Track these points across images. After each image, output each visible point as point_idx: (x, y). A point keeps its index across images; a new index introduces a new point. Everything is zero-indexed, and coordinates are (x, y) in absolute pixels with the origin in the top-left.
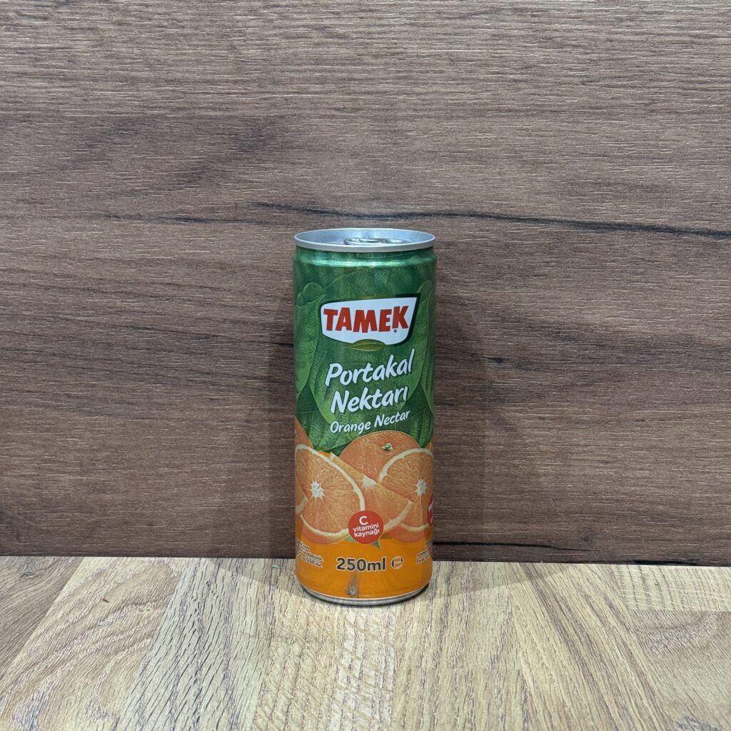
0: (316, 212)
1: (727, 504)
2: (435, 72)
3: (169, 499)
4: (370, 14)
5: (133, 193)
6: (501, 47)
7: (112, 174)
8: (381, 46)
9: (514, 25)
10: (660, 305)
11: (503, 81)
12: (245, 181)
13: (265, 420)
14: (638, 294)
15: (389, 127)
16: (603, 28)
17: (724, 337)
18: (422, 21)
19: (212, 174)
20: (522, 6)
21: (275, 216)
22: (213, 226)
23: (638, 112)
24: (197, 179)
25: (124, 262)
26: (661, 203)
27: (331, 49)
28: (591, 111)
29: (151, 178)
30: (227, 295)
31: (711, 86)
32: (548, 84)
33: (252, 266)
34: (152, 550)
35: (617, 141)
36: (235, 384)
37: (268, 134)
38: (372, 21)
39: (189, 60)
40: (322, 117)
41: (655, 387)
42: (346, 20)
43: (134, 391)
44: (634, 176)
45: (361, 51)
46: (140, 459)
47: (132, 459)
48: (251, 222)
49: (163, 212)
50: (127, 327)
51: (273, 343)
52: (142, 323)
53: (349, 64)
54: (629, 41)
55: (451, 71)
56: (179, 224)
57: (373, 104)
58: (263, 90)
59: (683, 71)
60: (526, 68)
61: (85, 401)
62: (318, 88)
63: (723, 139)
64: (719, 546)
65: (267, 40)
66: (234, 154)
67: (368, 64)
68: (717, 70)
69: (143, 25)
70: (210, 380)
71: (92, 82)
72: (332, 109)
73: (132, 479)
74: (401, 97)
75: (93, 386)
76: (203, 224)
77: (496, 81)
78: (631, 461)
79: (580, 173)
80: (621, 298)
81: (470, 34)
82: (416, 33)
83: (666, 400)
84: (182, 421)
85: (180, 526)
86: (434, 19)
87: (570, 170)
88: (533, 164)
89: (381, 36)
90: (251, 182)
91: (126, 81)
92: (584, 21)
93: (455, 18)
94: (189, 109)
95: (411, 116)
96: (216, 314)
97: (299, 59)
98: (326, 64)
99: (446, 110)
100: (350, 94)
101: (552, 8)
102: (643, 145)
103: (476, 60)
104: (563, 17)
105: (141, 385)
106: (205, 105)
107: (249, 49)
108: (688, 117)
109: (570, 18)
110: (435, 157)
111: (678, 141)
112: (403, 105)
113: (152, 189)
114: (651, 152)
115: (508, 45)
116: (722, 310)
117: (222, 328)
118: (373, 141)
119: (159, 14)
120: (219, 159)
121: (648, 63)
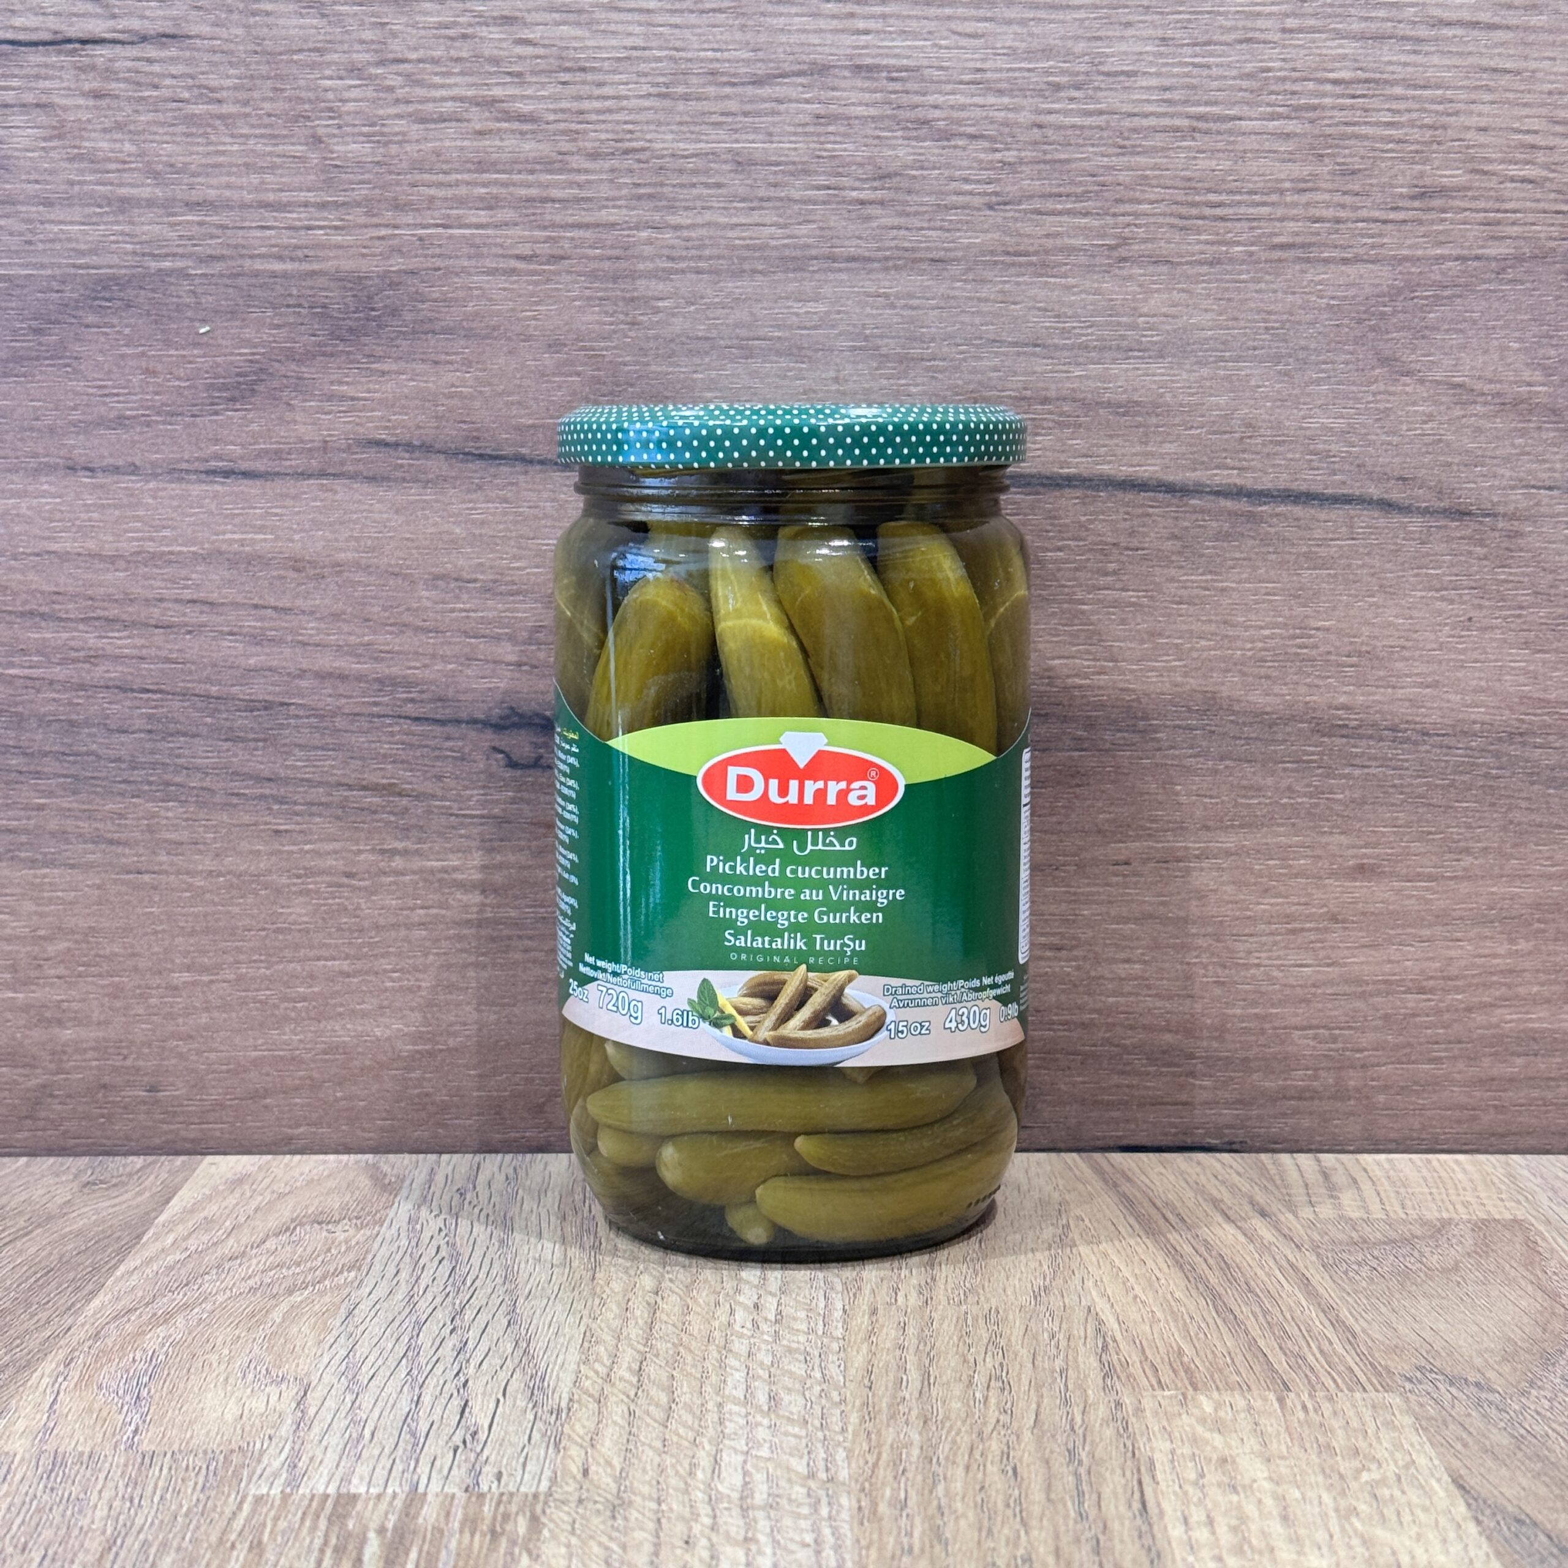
0: (481, 456)
1: (1296, 1028)
2: (707, 185)
3: (191, 1037)
4: (579, 76)
5: (121, 421)
6: (832, 138)
7: (79, 386)
8: (603, 136)
9: (855, 96)
10: (1152, 634)
11: (838, 203)
12: (343, 398)
13: (385, 873)
14: (1109, 613)
15: (623, 290)
16: (1025, 102)
17: (1276, 695)
18: (681, 90)
19: (276, 384)
20: (869, 61)
21: (402, 466)
22: (279, 486)
23: (1097, 260)
24: (248, 394)
25: (101, 557)
26: (1146, 435)
27: (506, 143)
28: (1008, 259)
29: (156, 393)
30: (308, 622)
31: (1231, 211)
32: (924, 209)
33: (358, 565)
34: (158, 1141)
35: (1058, 316)
36: (323, 800)
37: (386, 306)
38: (586, 90)
39: (231, 165)
40: (492, 272)
41: (1146, 797)
42: (534, 87)
43: (121, 816)
44: (1093, 384)
45: (565, 146)
46: (134, 955)
47: (116, 955)
48: (353, 476)
49: (182, 460)
50: (108, 687)
51: (400, 717)
52: (139, 680)
53: (541, 171)
54: (1073, 126)
55: (737, 184)
56: (212, 482)
57: (590, 247)
58: (375, 220)
59: (1179, 184)
60: (882, 177)
61: (24, 838)
62: (483, 216)
63: (1259, 312)
64: (1284, 1115)
65: (383, 125)
66: (318, 344)
67: (579, 171)
68: (1243, 180)
69: (142, 98)
70: (275, 792)
71: (41, 208)
72: (511, 256)
73: (115, 997)
74: (644, 234)
75: (40, 808)
76: (258, 483)
77: (824, 203)
78: (1105, 945)
79: (990, 379)
80: (1076, 621)
81: (774, 113)
82: (670, 111)
83: (1169, 822)
84: (218, 876)
85: (213, 1091)
86: (704, 85)
87: (970, 372)
88: (901, 362)
89: (601, 118)
90: (353, 399)
91: (109, 205)
92: (990, 89)
93: (743, 84)
94: (232, 258)
95: (664, 270)
96: (285, 659)
97: (447, 162)
98: (498, 172)
99: (731, 258)
100: (545, 228)
101: (926, 63)
102: (1109, 324)
103: (786, 164)
104: (949, 82)
105: (135, 805)
106: (263, 250)
107: (347, 144)
108: (1192, 271)
109: (961, 83)
110: (712, 348)
111: (1174, 317)
112: (648, 250)
113: (158, 414)
114: (1123, 337)
115: (846, 135)
116: (1271, 643)
117: (297, 687)
118: (590, 318)
119: (174, 77)
120: (291, 356)
121: (1112, 168)
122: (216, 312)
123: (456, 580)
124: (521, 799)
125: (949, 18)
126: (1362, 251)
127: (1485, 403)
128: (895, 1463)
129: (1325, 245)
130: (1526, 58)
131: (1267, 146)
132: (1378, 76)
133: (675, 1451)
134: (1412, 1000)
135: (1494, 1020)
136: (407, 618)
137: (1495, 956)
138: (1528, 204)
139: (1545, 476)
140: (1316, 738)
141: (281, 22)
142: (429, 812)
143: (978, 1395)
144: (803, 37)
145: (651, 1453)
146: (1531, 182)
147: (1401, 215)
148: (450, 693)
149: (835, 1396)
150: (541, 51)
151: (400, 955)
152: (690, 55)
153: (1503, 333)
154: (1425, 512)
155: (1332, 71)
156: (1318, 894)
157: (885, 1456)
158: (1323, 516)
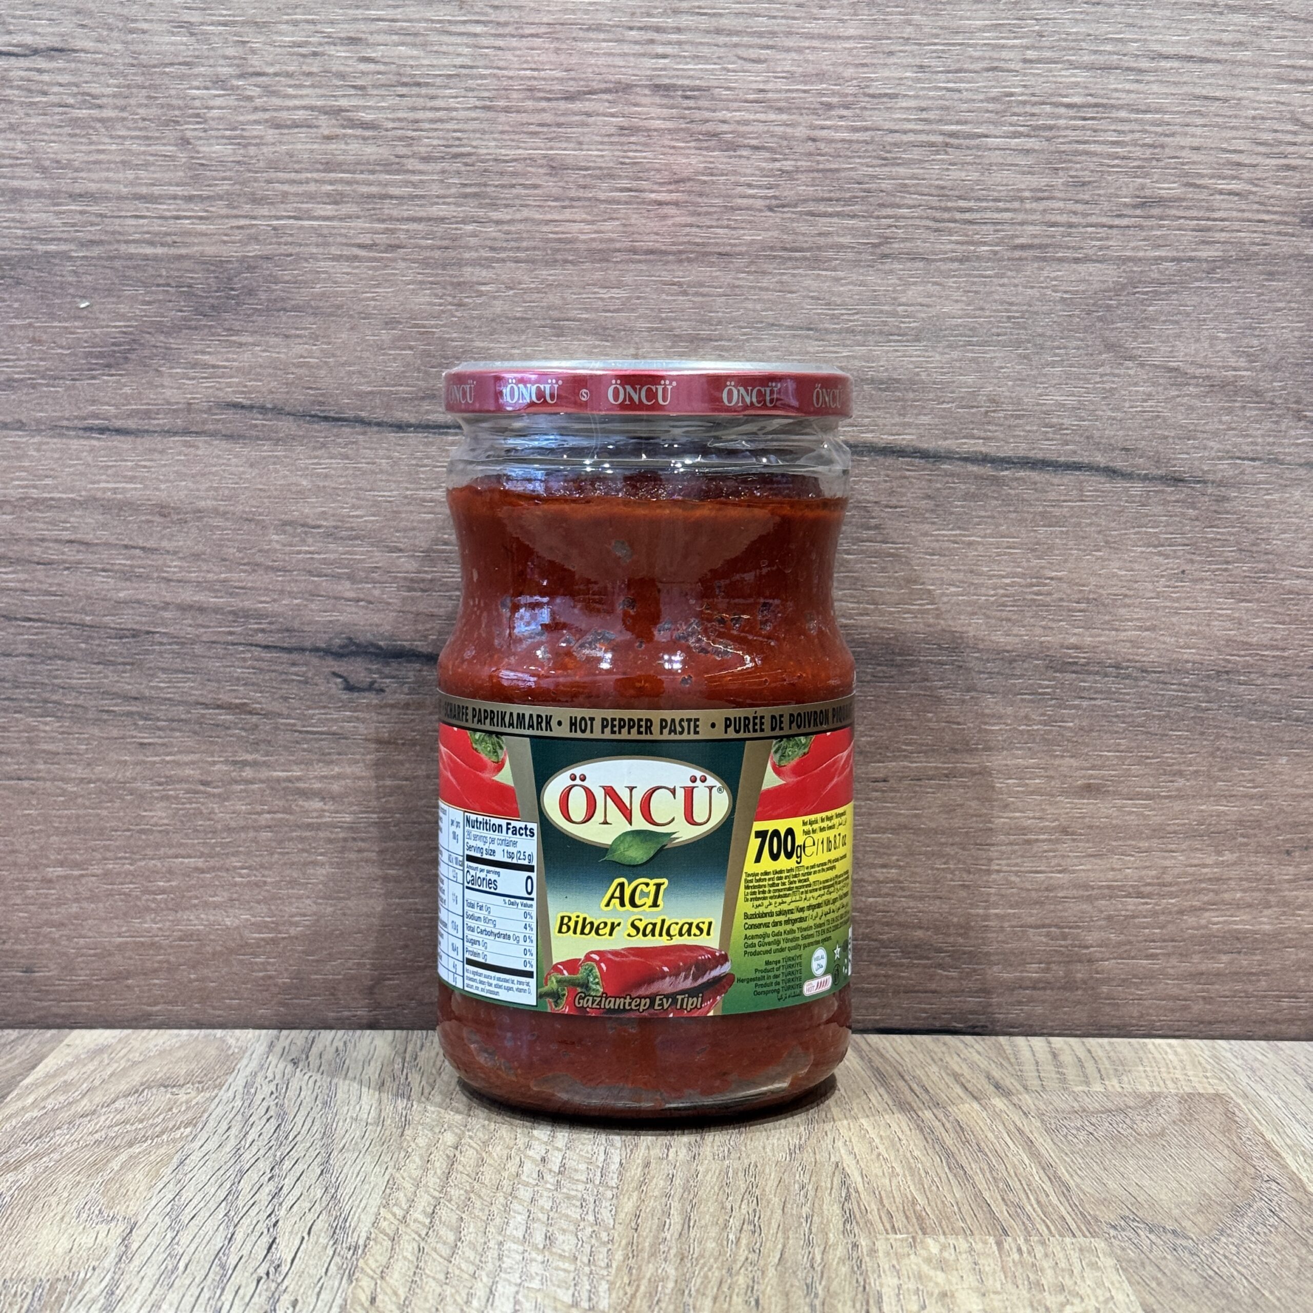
0: (326, 419)
1: (1031, 927)
2: (525, 186)
3: (63, 924)
4: (415, 90)
5: (10, 384)
8: (435, 142)
9: (655, 111)
10: (908, 581)
11: (639, 203)
12: (205, 366)
13: (236, 782)
14: (871, 562)
15: (451, 276)
16: (801, 119)
17: (1015, 636)
18: (502, 103)
19: (147, 352)
20: (667, 81)
21: (256, 426)
22: (146, 442)
23: (864, 256)
24: (122, 361)
26: (904, 408)
27: (351, 147)
28: (785, 254)
29: (41, 359)
30: (172, 561)
31: (978, 216)
32: (713, 209)
33: (216, 511)
34: (32, 1016)
35: (829, 304)
36: (183, 717)
37: (244, 287)
38: (420, 102)
39: (109, 162)
40: (337, 258)
41: (903, 723)
42: (375, 99)
43: (5, 729)
44: (857, 363)
45: (402, 151)
46: (13, 852)
48: (213, 434)
49: (63, 418)
51: (251, 645)
52: (22, 610)
53: (381, 172)
54: (843, 140)
55: (551, 185)
56: (89, 438)
57: (423, 238)
58: (235, 212)
59: (934, 192)
60: (677, 182)
62: (329, 210)
63: (1002, 304)
64: (1020, 1003)
65: (243, 130)
66: (184, 319)
67: (413, 172)
68: (988, 189)
69: (33, 103)
70: (140, 709)
72: (353, 245)
74: (470, 228)
76: (130, 439)
77: (626, 203)
78: (866, 852)
80: (842, 569)
81: (584, 124)
82: (493, 121)
83: (922, 745)
84: (90, 782)
85: (82, 972)
86: (523, 100)
88: (692, 342)
89: (434, 126)
90: (214, 367)
91: (3, 195)
92: (771, 107)
93: (557, 99)
95: (486, 259)
96: (152, 594)
97: (299, 162)
98: (343, 172)
99: (545, 249)
100: (383, 221)
101: (716, 83)
102: (872, 311)
103: (594, 168)
104: (736, 100)
105: (17, 720)
106: (137, 236)
107: (211, 145)
108: (944, 266)
109: (746, 101)
110: (528, 327)
111: (928, 306)
112: (473, 241)
113: (43, 378)
114: (885, 323)
115: (646, 145)
116: (1011, 590)
117: (162, 618)
118: (422, 300)
119: (61, 85)
120: (160, 328)
121: (876, 177)
122: (95, 289)
123: (303, 526)
124: (358, 719)
125: (736, 45)
126: (1091, 252)
127: (1197, 385)
128: (651, 1295)
129: (1061, 246)
130: (1233, 87)
131: (1009, 160)
132: (1105, 101)
133: (455, 1282)
134: (1132, 903)
135: (1203, 922)
136: (259, 558)
137: (1205, 866)
138: (1235, 214)
139: (1247, 448)
140: (1050, 673)
141: (156, 39)
142: (276, 728)
143: (731, 1237)
144: (610, 60)
145: (433, 1284)
146: (1237, 194)
147: (1125, 222)
148: (296, 624)
149: (604, 1236)
150: (382, 68)
151: (249, 854)
152: (511, 73)
153: (1211, 325)
154: (1146, 478)
155: (1066, 96)
156: (1051, 810)
157: (642, 1289)
158: (1056, 481)
